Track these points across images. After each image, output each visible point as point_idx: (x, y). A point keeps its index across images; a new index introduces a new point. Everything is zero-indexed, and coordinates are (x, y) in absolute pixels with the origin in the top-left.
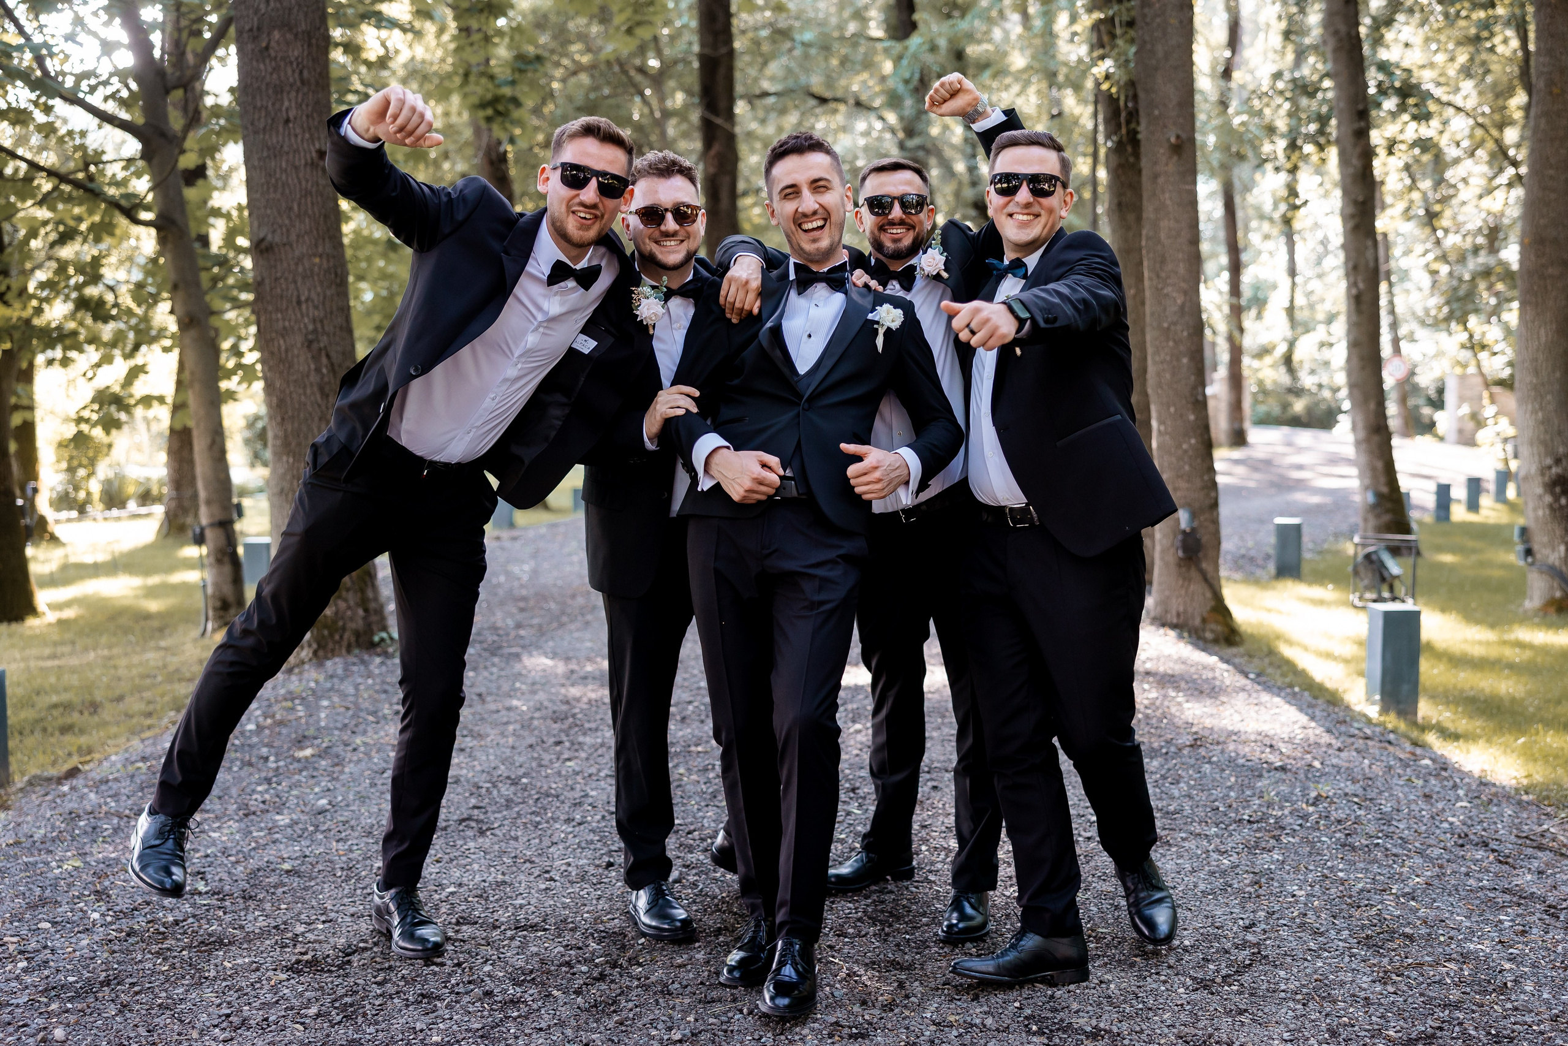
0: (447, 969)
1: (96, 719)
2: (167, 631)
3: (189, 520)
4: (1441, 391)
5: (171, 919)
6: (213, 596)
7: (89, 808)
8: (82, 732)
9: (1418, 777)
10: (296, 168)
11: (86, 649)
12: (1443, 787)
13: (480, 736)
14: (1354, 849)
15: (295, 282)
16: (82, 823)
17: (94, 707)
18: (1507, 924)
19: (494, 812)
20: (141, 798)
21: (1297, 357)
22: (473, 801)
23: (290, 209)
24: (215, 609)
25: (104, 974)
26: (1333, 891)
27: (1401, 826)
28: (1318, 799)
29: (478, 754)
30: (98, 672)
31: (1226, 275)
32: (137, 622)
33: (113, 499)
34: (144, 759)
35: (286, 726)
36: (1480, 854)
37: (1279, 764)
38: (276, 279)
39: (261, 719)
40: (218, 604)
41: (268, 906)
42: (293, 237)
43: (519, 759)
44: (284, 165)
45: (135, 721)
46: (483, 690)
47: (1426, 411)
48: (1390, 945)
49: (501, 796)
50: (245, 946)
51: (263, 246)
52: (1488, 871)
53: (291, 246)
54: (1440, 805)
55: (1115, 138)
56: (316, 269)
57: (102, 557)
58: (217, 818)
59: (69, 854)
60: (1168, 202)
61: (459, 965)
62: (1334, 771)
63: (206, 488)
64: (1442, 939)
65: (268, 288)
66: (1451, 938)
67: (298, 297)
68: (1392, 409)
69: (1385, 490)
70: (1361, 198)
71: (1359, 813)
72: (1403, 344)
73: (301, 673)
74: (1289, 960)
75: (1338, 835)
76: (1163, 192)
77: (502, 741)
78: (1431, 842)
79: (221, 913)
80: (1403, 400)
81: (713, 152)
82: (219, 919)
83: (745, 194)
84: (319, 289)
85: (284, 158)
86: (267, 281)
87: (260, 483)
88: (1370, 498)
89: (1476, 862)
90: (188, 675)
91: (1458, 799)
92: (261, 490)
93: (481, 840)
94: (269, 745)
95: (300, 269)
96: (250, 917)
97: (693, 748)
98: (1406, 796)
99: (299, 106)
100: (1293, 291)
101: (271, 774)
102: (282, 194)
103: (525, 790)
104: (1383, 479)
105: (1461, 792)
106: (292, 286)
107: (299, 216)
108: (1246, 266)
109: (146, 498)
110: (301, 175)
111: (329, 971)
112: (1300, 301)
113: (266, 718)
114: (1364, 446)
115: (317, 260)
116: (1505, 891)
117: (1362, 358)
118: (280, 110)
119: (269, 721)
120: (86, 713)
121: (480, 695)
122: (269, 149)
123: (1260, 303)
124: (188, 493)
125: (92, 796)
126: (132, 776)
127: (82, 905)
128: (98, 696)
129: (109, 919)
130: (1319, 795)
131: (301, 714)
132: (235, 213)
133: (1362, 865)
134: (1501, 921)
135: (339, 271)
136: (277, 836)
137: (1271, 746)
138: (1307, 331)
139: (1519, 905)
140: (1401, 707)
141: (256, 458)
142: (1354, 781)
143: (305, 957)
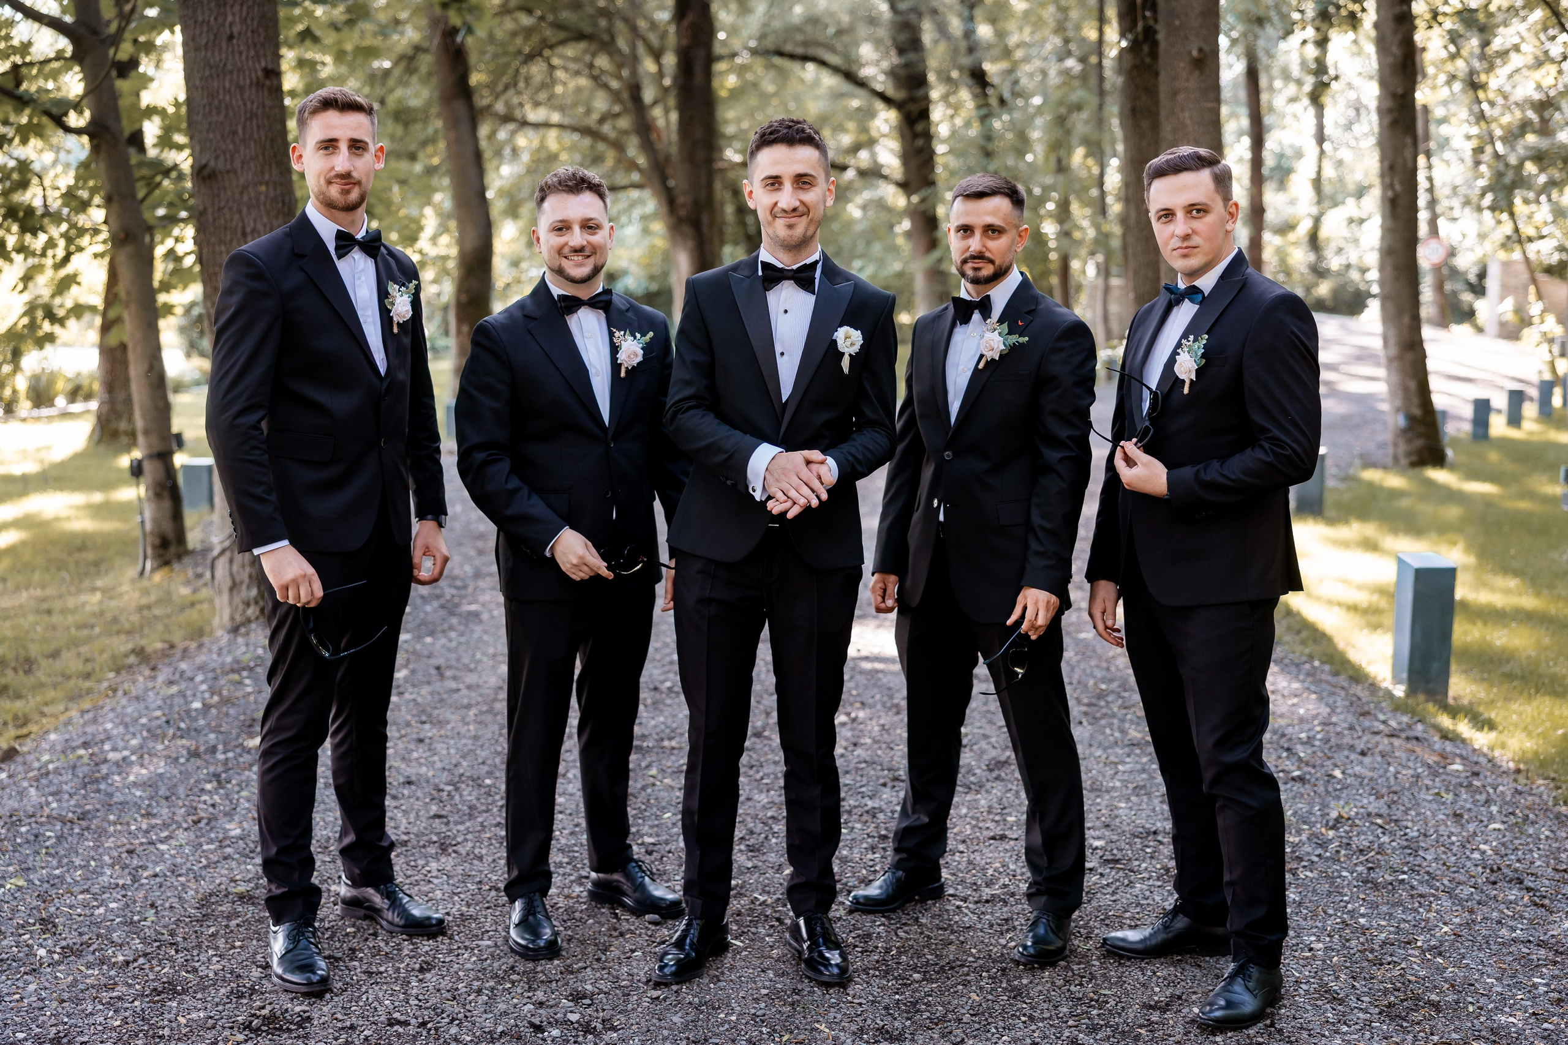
0: (412, 1030)
1: (31, 680)
2: (103, 567)
3: (123, 425)
4: (1482, 275)
5: (121, 958)
6: (152, 533)
7: (30, 810)
8: (18, 696)
9: (1447, 791)
10: (241, 89)
11: (18, 588)
12: (1475, 802)
13: (440, 723)
14: (1376, 886)
15: (240, 212)
16: (23, 829)
17: (28, 665)
18: (1542, 989)
19: (457, 823)
20: (84, 797)
21: (1323, 233)
22: (434, 809)
23: (235, 133)
24: (154, 547)
25: (54, 1030)
26: (1354, 943)
27: (1429, 857)
28: (1339, 820)
29: (439, 747)
30: (31, 618)
31: (1246, 141)
32: (70, 554)
33: (41, 396)
34: (85, 745)
35: (234, 705)
36: (1513, 894)
37: (1297, 773)
38: (220, 209)
39: (207, 695)
40: (158, 541)
41: (221, 943)
42: (237, 164)
43: (483, 754)
44: (227, 85)
45: (72, 683)
46: (441, 661)
47: (1467, 297)
48: (1416, 1016)
49: (464, 802)
50: (199, 996)
51: (206, 172)
52: (1522, 917)
53: (236, 173)
54: (1471, 827)
55: (1130, 36)
56: (262, 198)
57: (31, 467)
58: (165, 826)
59: (11, 869)
60: (1188, 122)
61: (424, 1024)
62: (1356, 783)
63: (143, 416)
64: (1471, 1009)
65: (211, 219)
66: (1481, 1008)
67: (244, 228)
68: (1427, 294)
69: (1417, 412)
70: (1400, 91)
71: (1385, 839)
72: (1441, 222)
73: (247, 634)
74: (1305, 1034)
75: (1360, 869)
76: (1183, 110)
77: (463, 730)
78: (1461, 877)
79: (173, 952)
80: (1439, 287)
81: (686, 23)
82: (171, 959)
83: (720, 58)
84: (265, 220)
85: (228, 77)
86: (210, 211)
87: (196, 375)
88: (1401, 421)
89: (1509, 904)
90: (127, 626)
91: (1491, 818)
92: (197, 383)
93: (443, 859)
94: (217, 730)
95: (245, 198)
96: (203, 958)
97: (666, 743)
98: (1434, 816)
99: (244, 21)
100: (1320, 160)
101: (220, 769)
102: (226, 116)
103: (488, 794)
104: (1415, 401)
105: (1494, 809)
106: (236, 217)
107: (243, 140)
108: (1269, 131)
109: (76, 393)
110: (246, 96)
111: (289, 1030)
112: (1329, 172)
113: (212, 694)
114: (1396, 364)
115: (263, 188)
116: (1541, 944)
117: (1396, 268)
118: (223, 25)
119: (216, 698)
120: (21, 673)
121: (438, 668)
122: (211, 67)
123: (1283, 174)
124: (121, 396)
125: (33, 791)
126: (74, 767)
127: (27, 936)
128: (34, 650)
129: (56, 957)
130: (1340, 816)
131: (249, 689)
132: (171, 110)
133: (1384, 909)
134: (1535, 986)
135: (287, 199)
136: (228, 850)
137: (1288, 750)
138: (1336, 205)
139: (1555, 963)
140: (1431, 686)
141: (192, 348)
142: (1379, 796)
143: (264, 1012)
